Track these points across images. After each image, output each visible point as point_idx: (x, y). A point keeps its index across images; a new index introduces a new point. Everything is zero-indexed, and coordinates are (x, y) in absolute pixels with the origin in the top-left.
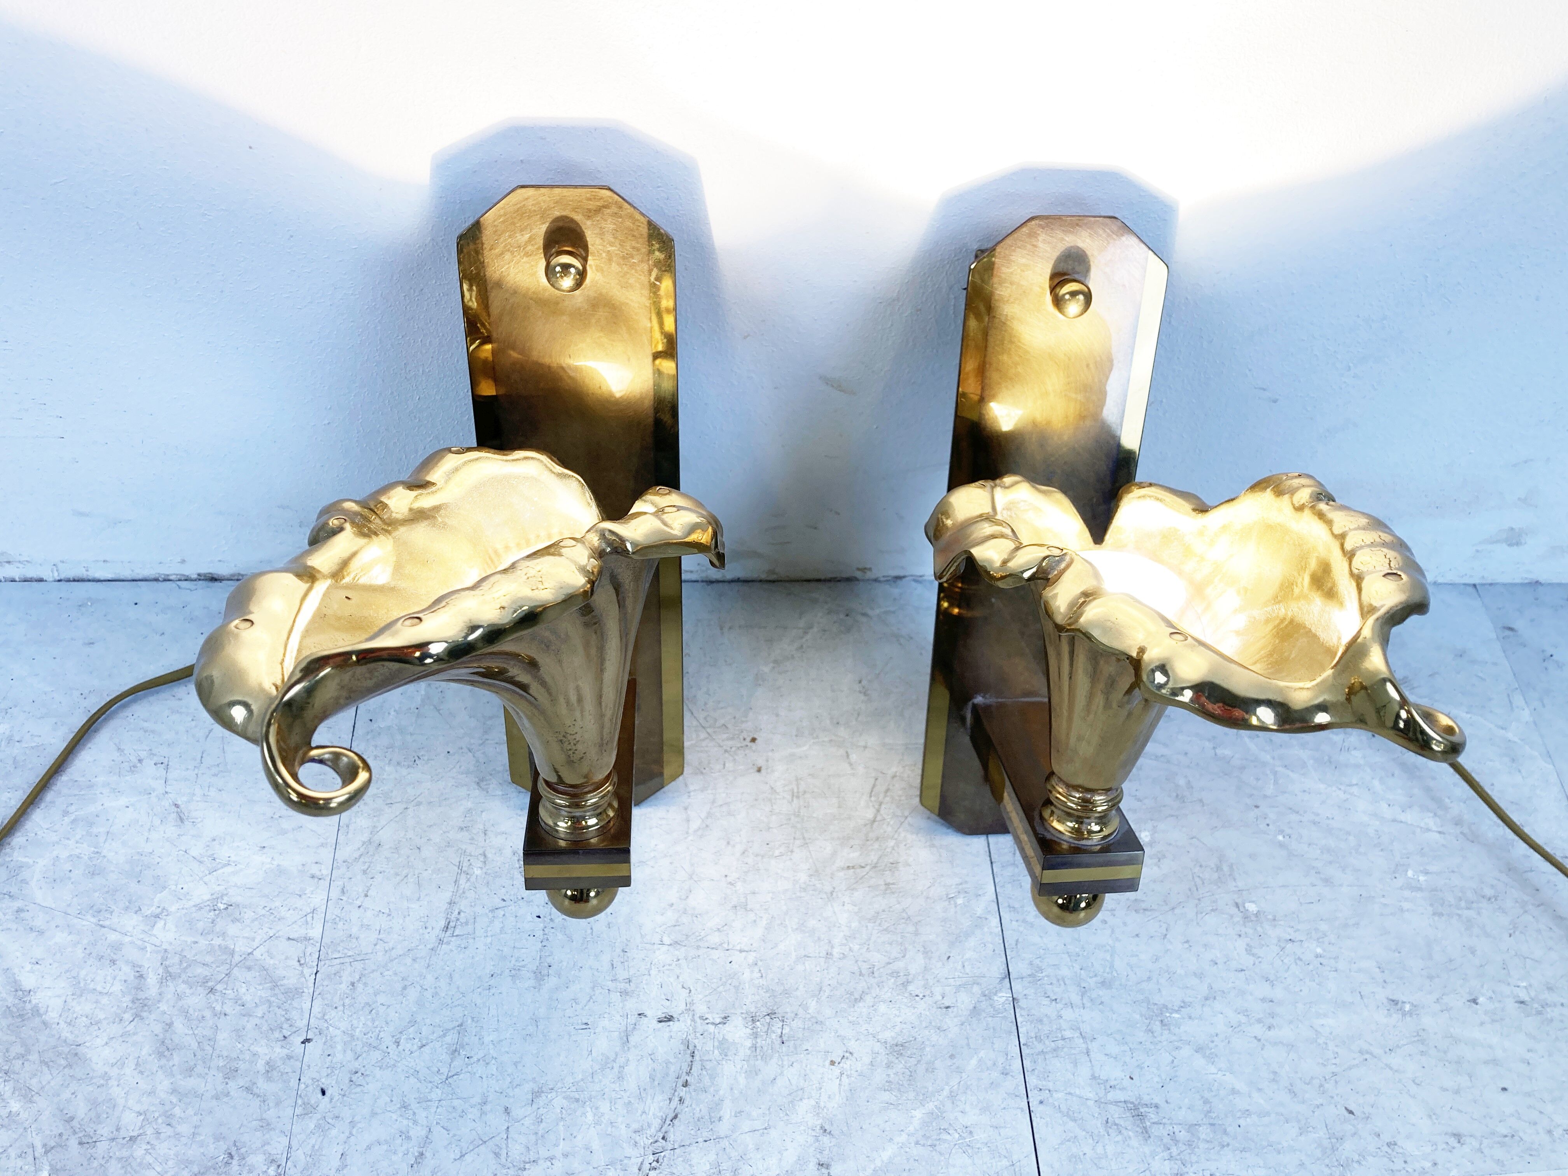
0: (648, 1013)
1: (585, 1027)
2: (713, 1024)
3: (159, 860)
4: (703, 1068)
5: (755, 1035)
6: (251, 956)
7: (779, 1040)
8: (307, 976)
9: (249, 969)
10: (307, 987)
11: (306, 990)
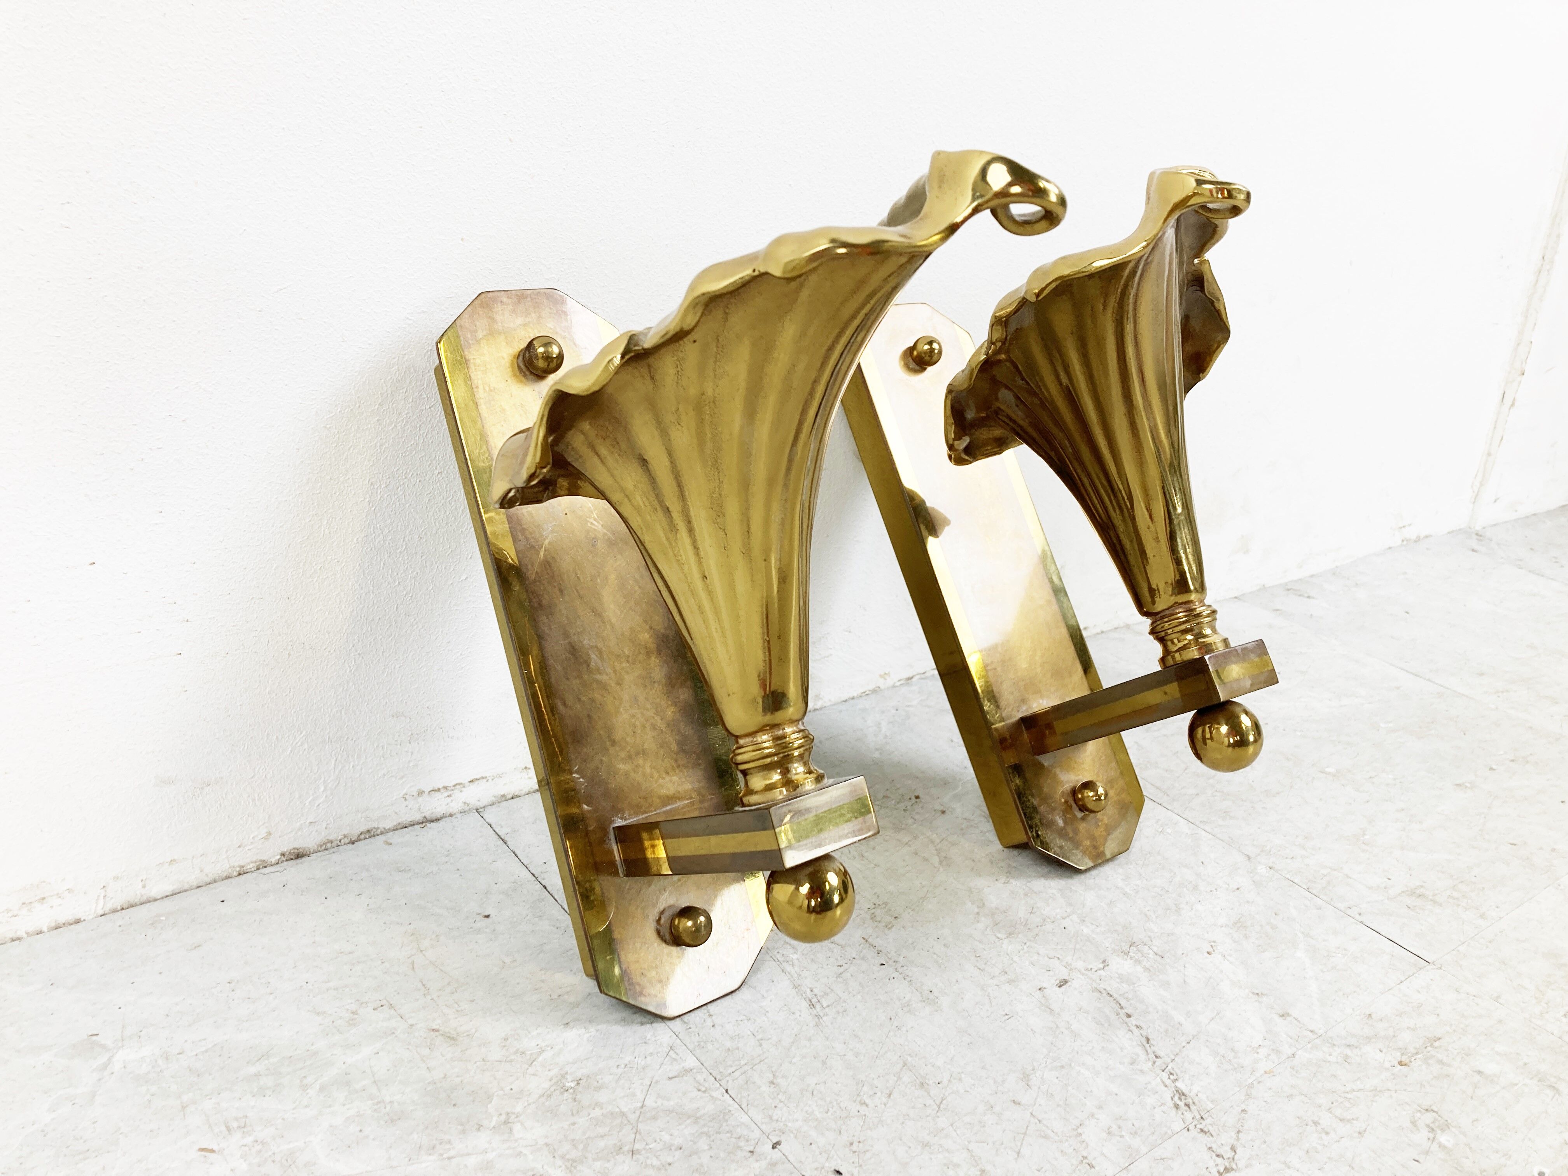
0: (1044, 985)
1: (1007, 1017)
2: (1100, 969)
3: (460, 1079)
4: (1128, 999)
5: (1138, 962)
6: (644, 1108)
7: (1159, 958)
8: (720, 1097)
9: (655, 1118)
10: (729, 1106)
11: (730, 1108)
